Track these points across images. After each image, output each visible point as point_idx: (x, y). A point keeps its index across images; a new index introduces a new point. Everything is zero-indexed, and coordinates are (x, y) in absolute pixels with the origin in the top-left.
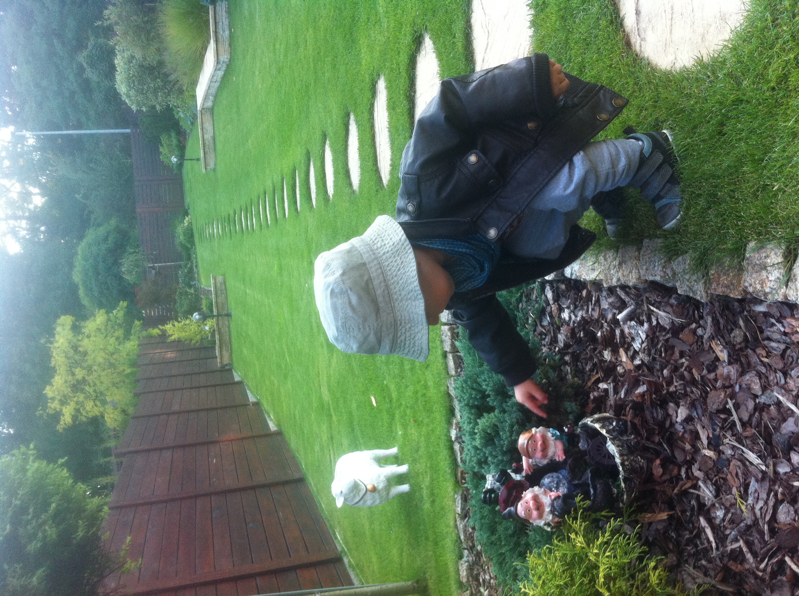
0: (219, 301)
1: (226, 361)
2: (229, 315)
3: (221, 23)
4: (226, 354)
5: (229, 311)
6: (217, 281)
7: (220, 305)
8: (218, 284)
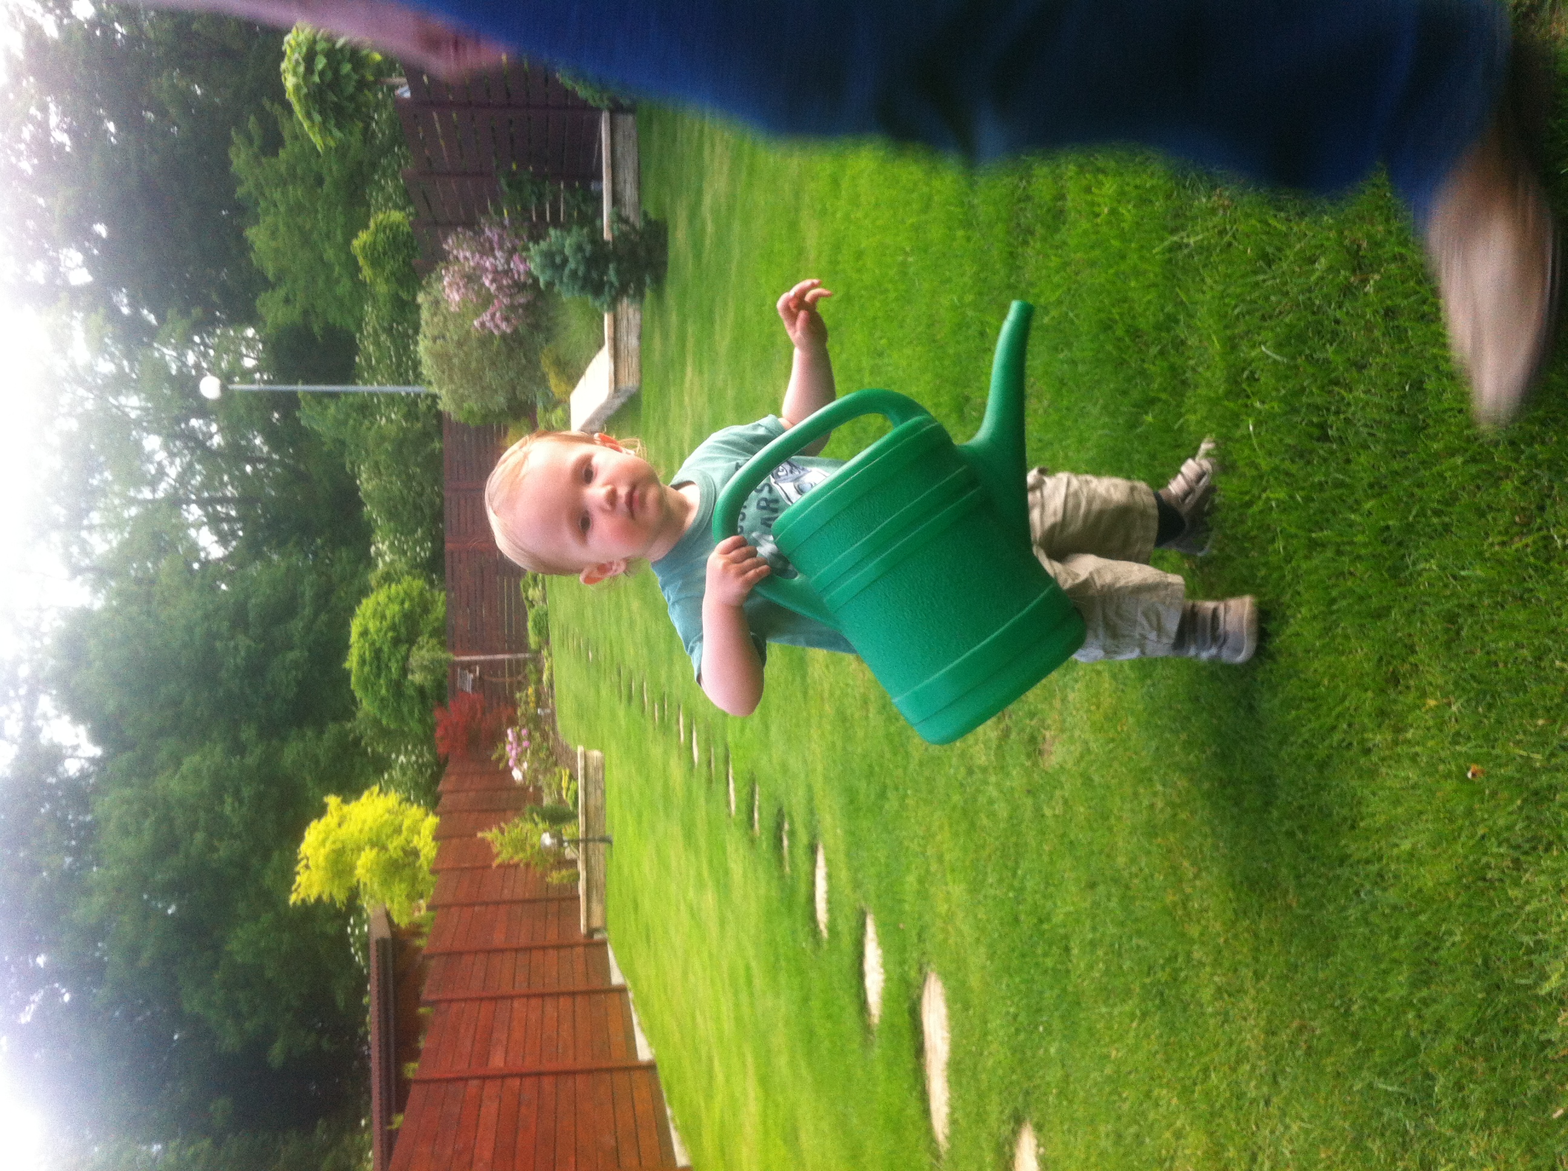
0: (592, 802)
1: (596, 922)
2: (607, 840)
3: (625, 322)
4: (596, 908)
5: (608, 833)
6: (590, 762)
7: (592, 809)
8: (591, 771)
